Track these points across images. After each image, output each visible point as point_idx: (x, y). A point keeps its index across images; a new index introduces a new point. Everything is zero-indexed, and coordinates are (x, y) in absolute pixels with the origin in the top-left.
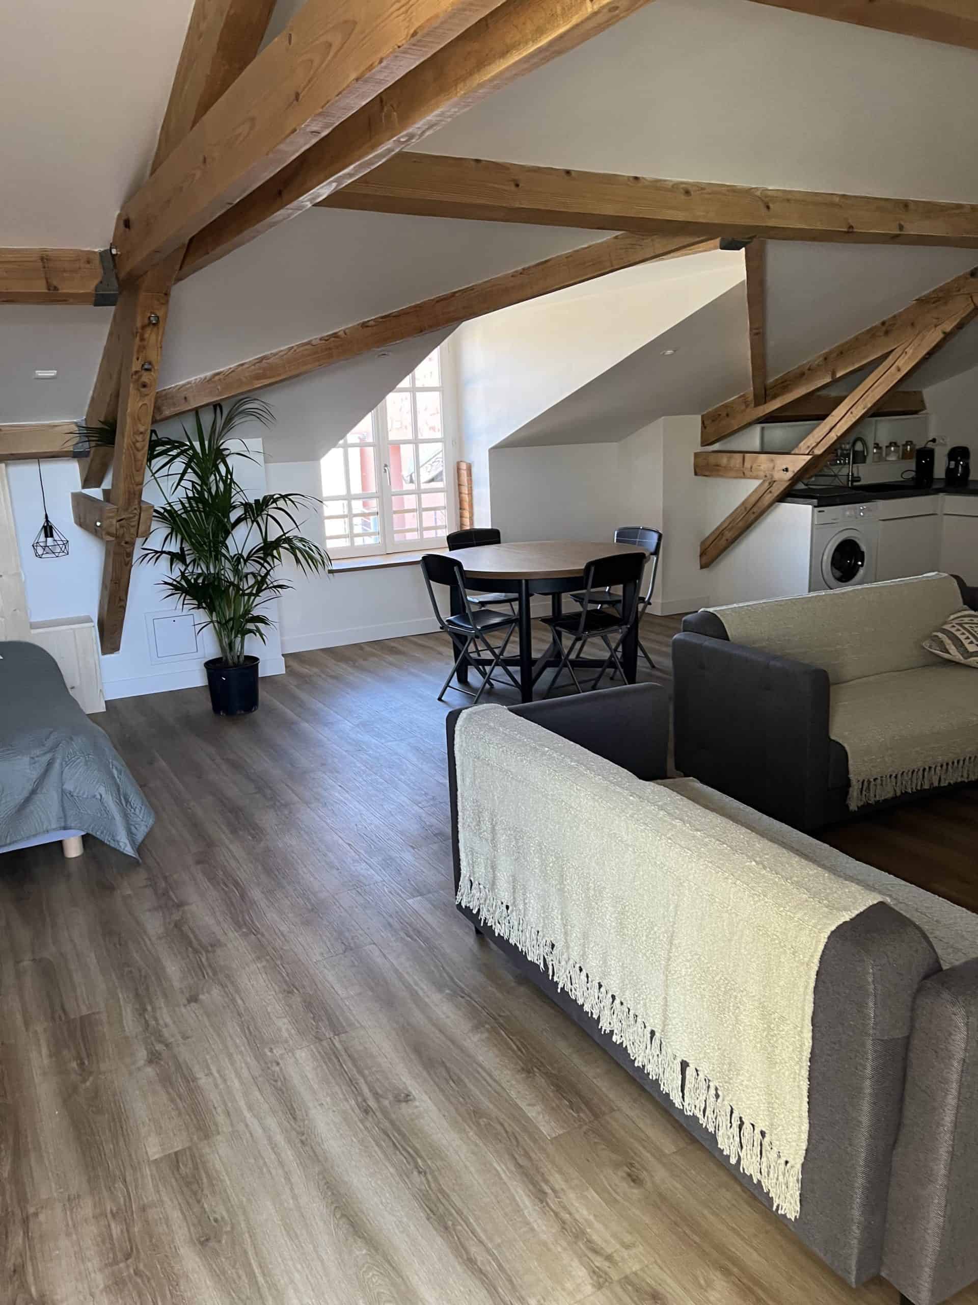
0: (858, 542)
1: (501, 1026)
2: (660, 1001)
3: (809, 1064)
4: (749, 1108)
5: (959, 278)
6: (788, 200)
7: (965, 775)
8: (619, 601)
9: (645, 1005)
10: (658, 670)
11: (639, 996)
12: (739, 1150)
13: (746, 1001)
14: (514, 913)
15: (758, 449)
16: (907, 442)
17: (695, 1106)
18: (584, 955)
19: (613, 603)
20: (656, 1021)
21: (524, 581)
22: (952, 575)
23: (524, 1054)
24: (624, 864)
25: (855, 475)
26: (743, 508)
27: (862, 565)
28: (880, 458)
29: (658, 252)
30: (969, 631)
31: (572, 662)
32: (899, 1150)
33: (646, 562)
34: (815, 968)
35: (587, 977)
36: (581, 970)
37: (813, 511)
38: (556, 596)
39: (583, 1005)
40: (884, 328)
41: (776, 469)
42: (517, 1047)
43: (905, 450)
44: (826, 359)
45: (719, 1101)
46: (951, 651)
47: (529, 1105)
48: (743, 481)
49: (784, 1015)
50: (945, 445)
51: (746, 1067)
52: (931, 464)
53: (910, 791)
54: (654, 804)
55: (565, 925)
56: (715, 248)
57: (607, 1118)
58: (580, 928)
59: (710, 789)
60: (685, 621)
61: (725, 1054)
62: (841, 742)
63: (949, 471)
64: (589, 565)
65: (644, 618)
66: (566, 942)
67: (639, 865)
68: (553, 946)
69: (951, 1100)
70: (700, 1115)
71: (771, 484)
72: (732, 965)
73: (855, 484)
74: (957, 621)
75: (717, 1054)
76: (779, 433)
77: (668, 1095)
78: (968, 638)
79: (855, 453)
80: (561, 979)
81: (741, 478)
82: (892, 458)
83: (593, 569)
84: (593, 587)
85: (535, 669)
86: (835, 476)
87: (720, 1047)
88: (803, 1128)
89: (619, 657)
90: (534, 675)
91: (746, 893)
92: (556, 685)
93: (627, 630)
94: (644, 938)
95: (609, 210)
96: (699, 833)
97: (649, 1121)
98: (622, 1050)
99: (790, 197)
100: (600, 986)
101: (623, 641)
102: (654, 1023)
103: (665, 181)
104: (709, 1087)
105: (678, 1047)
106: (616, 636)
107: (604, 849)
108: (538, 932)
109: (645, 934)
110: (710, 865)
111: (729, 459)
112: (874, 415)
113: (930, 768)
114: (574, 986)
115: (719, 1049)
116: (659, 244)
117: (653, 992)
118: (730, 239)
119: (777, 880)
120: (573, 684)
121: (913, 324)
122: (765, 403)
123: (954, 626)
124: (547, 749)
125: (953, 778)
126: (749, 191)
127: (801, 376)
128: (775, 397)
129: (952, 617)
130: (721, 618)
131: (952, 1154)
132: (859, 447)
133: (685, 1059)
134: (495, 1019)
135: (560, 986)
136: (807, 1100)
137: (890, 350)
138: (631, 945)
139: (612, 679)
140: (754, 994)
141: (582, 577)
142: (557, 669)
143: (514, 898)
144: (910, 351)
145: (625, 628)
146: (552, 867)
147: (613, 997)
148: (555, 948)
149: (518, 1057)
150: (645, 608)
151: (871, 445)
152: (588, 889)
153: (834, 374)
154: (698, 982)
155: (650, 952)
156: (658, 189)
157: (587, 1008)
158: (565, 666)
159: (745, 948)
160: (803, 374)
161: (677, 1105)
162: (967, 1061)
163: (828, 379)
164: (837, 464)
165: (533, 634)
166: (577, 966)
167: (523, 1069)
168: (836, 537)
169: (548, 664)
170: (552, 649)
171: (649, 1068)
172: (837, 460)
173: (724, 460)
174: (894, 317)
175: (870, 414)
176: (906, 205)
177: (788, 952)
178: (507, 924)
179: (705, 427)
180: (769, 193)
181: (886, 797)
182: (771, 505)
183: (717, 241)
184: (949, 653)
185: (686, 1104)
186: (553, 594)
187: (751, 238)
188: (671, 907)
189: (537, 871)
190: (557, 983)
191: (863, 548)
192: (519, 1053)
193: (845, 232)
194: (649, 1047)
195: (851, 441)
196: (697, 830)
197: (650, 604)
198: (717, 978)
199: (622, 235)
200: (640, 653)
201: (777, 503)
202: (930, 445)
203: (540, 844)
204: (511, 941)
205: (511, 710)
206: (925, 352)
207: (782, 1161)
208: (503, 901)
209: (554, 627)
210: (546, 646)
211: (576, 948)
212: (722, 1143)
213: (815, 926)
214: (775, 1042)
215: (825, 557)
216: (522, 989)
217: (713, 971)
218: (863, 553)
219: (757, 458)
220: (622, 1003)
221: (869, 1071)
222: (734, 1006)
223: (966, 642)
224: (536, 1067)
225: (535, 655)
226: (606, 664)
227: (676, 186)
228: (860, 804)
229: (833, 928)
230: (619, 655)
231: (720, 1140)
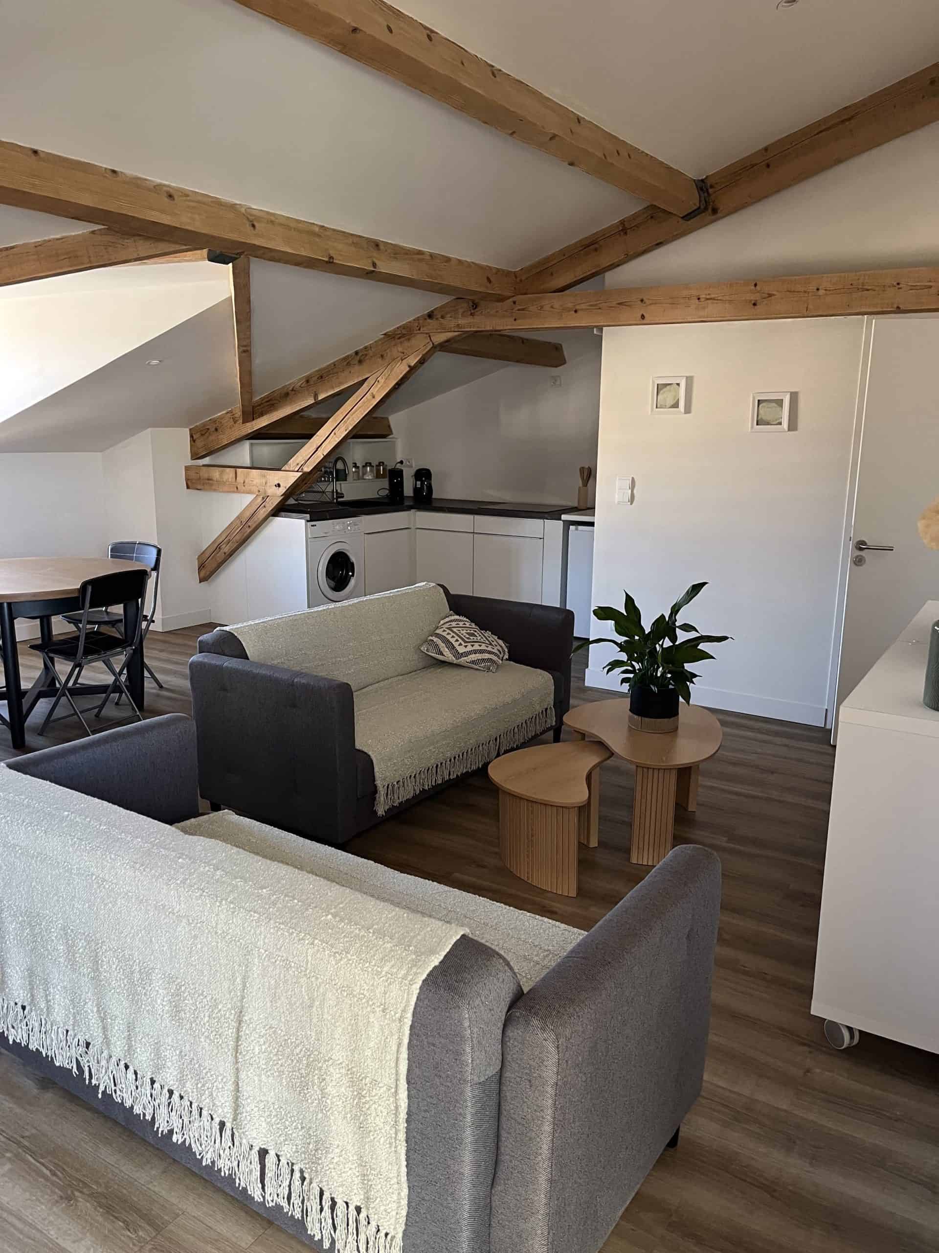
0: (348, 554)
1: (27, 1149)
2: (230, 1086)
3: (406, 1125)
4: (342, 1185)
5: (418, 319)
6: (272, 222)
7: (469, 766)
8: (121, 621)
9: (211, 1095)
10: (167, 690)
11: (203, 1085)
12: (332, 1232)
13: (333, 1071)
14: (33, 1013)
15: (248, 463)
16: (380, 463)
17: (278, 1195)
18: (130, 1049)
19: (113, 623)
20: (225, 1110)
21: (5, 605)
22: (438, 585)
23: (60, 1179)
24: (177, 938)
25: (339, 491)
26: (238, 522)
27: (353, 575)
28: (359, 477)
29: (142, 255)
30: (458, 635)
31: (70, 690)
32: (499, 1188)
33: (149, 578)
34: (408, 1022)
35: (136, 1073)
36: (127, 1067)
37: (306, 525)
38: (45, 620)
39: (132, 1107)
40: (358, 358)
41: (268, 484)
42: (51, 1171)
43: (378, 471)
44: (307, 381)
45: (305, 1183)
46: (444, 653)
47: (74, 1242)
48: (236, 496)
49: (376, 1078)
50: (411, 467)
51: (336, 1143)
52: (401, 484)
53: (426, 788)
54: (208, 864)
55: (103, 1020)
56: (203, 259)
57: (171, 1227)
58: (123, 1020)
59: (247, 821)
60: (200, 642)
61: (311, 1132)
62: (366, 750)
63: (416, 490)
64: (85, 585)
65: (147, 636)
66: (106, 1037)
67: (196, 937)
68: (88, 1045)
69: (547, 1128)
70: (284, 1204)
71: (264, 499)
72: (313, 1034)
73: (339, 500)
74: (447, 625)
75: (301, 1133)
76: (267, 449)
77: (245, 1190)
78: (457, 641)
79: (337, 471)
80: (102, 1081)
81: (234, 492)
82: (369, 477)
83: (90, 588)
84: (91, 607)
85: (26, 702)
86: (323, 492)
87: (304, 1125)
88: (402, 1194)
89: (124, 680)
90: (25, 709)
91: (327, 952)
92: (54, 717)
93: (132, 651)
94: (207, 1019)
95: (87, 200)
96: (264, 890)
97: (219, 1216)
98: (186, 1149)
99: (273, 218)
100: (153, 1082)
101: (128, 665)
102: (224, 1112)
103: (146, 180)
104: (292, 1171)
105: (255, 1135)
106: (119, 660)
107: (149, 924)
108: (67, 1031)
109: (207, 1014)
110: (282, 926)
111: (221, 474)
112: (356, 437)
113: (441, 764)
114: (119, 1086)
115: (302, 1128)
116: (144, 247)
117: (220, 1078)
118: (218, 252)
119: (357, 931)
120: (73, 715)
121: (382, 356)
122: (253, 420)
123: (444, 631)
124: (66, 813)
125: (459, 770)
126: (233, 207)
127: (286, 395)
128: (262, 414)
129: (442, 622)
130: (239, 637)
131: (551, 1181)
132: (340, 466)
133: (262, 1147)
134: (18, 1143)
135: (102, 1088)
136: (406, 1163)
137: (366, 377)
138: (191, 1028)
139: (117, 704)
140: (341, 1061)
141: (77, 598)
142: (54, 699)
143: (32, 995)
144: (382, 380)
145: (129, 650)
146: (82, 953)
147: (171, 1092)
148: (91, 1046)
149: (53, 1183)
150: (148, 626)
151: (350, 464)
152: (132, 973)
153: (316, 396)
154: (275, 1058)
155: (214, 1033)
156: (138, 186)
157: (137, 1110)
158: (64, 695)
159: (328, 1012)
160: (287, 395)
161: (256, 1198)
162: (559, 1083)
163: (311, 401)
164: (321, 481)
165: (21, 660)
166: (122, 1063)
167: (61, 1197)
168: (329, 549)
169: (41, 695)
170: (43, 677)
171: (220, 1164)
172: (322, 477)
173: (216, 473)
174: (366, 348)
175: (351, 436)
176: (377, 245)
177: (378, 1009)
178: (24, 1027)
179: (194, 441)
180: (254, 212)
181: (408, 797)
182: (265, 519)
183: (205, 252)
184: (443, 655)
185: (267, 1197)
186: (41, 618)
187: (240, 254)
188: (238, 979)
189: (62, 960)
190: (97, 1087)
191: (353, 559)
192: (54, 1178)
193: (327, 262)
194: (218, 1141)
195: (333, 461)
196: (262, 888)
197: (153, 622)
198: (298, 1050)
199: (100, 230)
200: (146, 674)
201: (271, 518)
202: (399, 466)
203: (64, 929)
204: (31, 1047)
205: (11, 766)
206: (395, 382)
207: (382, 1234)
208: (17, 1001)
209: (47, 653)
210: (37, 674)
211: (118, 1043)
212: (313, 1229)
213: (404, 978)
214: (368, 1109)
215: (320, 568)
216: (49, 1096)
217: (292, 1043)
218: (352, 564)
219: (248, 474)
220: (181, 1097)
221: (469, 1118)
222: (319, 1078)
223: (456, 644)
224: (78, 1190)
225: (25, 685)
226: (110, 689)
227: (158, 188)
228: (387, 807)
229: (424, 976)
230: (123, 678)
231: (309, 1226)
